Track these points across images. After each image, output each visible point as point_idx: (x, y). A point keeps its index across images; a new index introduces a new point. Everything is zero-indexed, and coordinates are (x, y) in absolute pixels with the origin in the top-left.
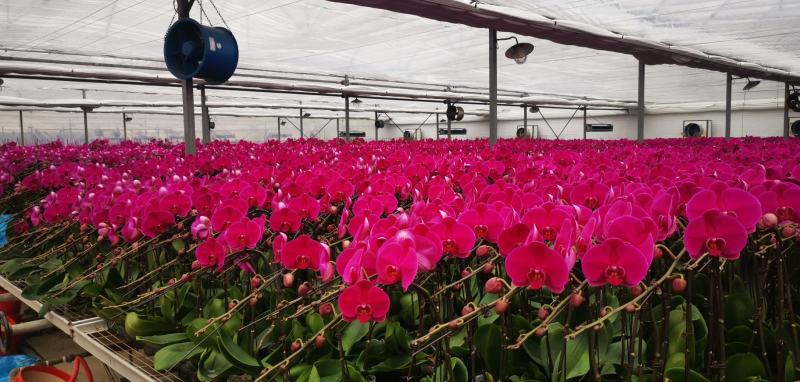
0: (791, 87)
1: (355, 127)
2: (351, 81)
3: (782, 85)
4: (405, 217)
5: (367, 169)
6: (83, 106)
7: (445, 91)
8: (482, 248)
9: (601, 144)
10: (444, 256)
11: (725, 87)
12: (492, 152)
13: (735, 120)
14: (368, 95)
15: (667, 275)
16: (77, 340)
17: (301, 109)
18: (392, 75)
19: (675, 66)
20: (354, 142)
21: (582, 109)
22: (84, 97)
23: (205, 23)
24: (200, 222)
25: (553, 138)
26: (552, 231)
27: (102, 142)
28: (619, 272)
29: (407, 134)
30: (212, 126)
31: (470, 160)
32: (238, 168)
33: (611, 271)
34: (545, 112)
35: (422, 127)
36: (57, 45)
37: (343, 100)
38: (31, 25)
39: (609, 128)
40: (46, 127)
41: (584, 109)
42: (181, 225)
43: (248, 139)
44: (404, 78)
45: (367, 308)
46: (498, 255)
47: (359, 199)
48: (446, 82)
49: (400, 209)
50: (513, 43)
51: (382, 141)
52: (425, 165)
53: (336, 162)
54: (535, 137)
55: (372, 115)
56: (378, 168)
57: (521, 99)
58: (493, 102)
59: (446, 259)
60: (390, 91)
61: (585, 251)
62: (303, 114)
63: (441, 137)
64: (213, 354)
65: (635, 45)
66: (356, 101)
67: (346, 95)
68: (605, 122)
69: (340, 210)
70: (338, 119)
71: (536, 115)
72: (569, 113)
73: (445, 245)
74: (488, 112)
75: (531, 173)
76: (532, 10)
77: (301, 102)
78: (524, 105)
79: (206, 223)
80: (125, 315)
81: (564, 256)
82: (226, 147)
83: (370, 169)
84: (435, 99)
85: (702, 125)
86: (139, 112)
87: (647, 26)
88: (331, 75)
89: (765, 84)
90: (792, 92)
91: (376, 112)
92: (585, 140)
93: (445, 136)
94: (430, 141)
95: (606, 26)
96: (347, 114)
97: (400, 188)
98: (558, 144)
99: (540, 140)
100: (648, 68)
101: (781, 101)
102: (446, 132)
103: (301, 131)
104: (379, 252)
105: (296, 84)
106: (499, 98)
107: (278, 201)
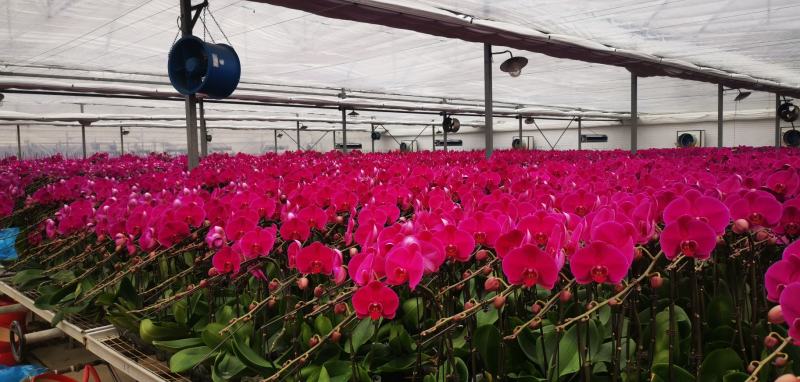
0: (781, 98)
1: (352, 139)
2: (348, 94)
3: (773, 95)
4: (410, 224)
5: (369, 181)
6: (81, 120)
7: (441, 103)
8: (481, 252)
9: (595, 154)
10: (446, 260)
11: (717, 98)
12: (489, 164)
13: (727, 130)
14: (364, 108)
15: (646, 273)
16: (90, 348)
17: (298, 121)
18: (388, 88)
19: (667, 78)
20: (352, 154)
21: (576, 120)
22: (82, 111)
23: (208, 40)
24: (214, 232)
25: (548, 149)
26: (545, 237)
27: (102, 156)
28: (603, 271)
29: (403, 145)
30: (209, 138)
31: (467, 172)
32: (243, 180)
33: (596, 270)
34: (540, 123)
35: (418, 139)
36: (57, 60)
37: (340, 113)
38: (32, 41)
39: (604, 139)
40: (43, 141)
41: (579, 120)
42: (195, 235)
43: (246, 151)
44: (400, 90)
45: (378, 306)
46: (496, 258)
47: (363, 209)
48: (442, 95)
49: (402, 218)
50: (507, 56)
51: (379, 153)
52: (424, 177)
53: (338, 174)
54: (531, 147)
55: (369, 127)
56: (380, 179)
57: (516, 111)
58: (489, 114)
59: (448, 263)
60: (386, 103)
61: (573, 252)
62: (301, 126)
63: (437, 148)
64: (227, 357)
65: (628, 58)
66: (353, 114)
67: (343, 108)
68: (600, 133)
69: (345, 220)
70: (334, 131)
71: (531, 126)
72: (564, 124)
73: (448, 249)
74: (484, 124)
75: (526, 183)
76: (526, 25)
77: (297, 115)
78: (519, 117)
79: (220, 233)
80: (140, 322)
81: (554, 257)
82: (226, 160)
83: (372, 181)
84: (431, 111)
85: (696, 135)
86: (137, 126)
87: (639, 40)
88: (328, 88)
89: (755, 95)
90: (783, 103)
91: (373, 124)
92: (580, 151)
93: (442, 148)
94: (427, 152)
95: (598, 39)
96: (344, 127)
97: (402, 198)
98: (553, 155)
99: (535, 151)
100: (640, 80)
101: (772, 111)
102: (442, 144)
103: (298, 143)
104: (388, 257)
105: (294, 97)
106: (494, 109)
107: (287, 211)
